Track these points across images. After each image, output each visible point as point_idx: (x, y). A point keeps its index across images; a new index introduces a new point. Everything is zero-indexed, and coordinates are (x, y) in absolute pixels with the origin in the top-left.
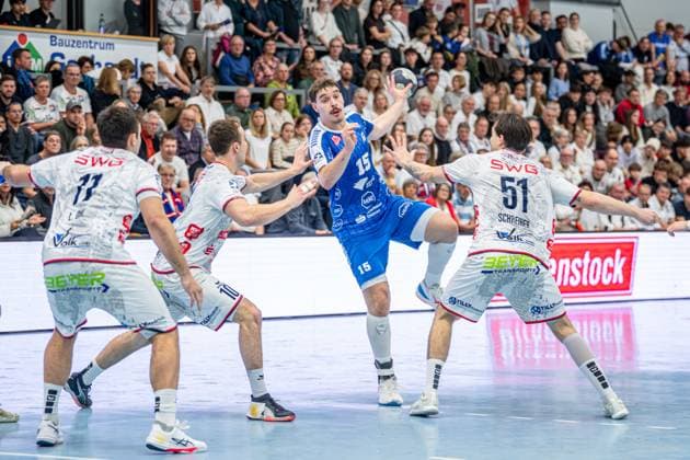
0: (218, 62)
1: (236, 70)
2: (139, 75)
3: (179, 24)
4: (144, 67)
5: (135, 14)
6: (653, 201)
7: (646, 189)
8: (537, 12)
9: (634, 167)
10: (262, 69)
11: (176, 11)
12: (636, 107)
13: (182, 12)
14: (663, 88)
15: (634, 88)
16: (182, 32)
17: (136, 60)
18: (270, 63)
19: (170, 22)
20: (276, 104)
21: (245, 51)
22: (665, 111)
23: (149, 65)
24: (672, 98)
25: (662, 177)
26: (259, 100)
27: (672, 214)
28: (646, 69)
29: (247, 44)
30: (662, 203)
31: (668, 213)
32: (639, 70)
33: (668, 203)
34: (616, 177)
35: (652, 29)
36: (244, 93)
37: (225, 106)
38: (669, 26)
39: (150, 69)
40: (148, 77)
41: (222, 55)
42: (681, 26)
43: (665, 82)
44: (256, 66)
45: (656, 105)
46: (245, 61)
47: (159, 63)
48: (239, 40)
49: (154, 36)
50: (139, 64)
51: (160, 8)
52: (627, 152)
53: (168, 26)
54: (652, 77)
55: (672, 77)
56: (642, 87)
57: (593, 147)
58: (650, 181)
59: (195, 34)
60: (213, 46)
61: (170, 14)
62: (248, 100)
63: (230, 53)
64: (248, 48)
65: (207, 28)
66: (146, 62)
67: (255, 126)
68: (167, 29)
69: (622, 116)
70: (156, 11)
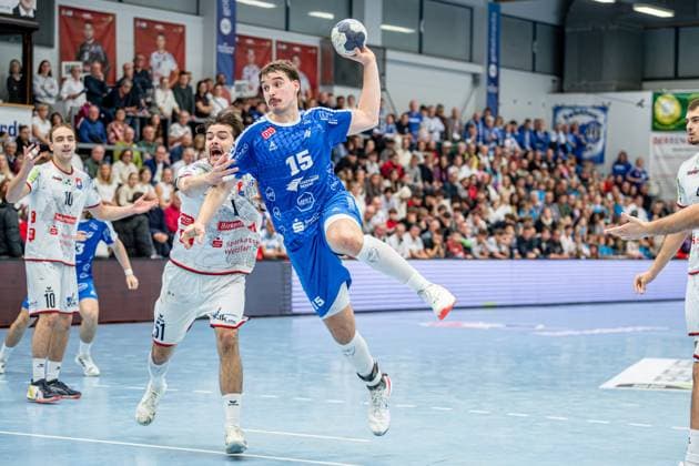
0: (79, 125)
1: (93, 132)
2: (18, 134)
3: (50, 96)
4: (21, 128)
5: (15, 88)
6: (407, 237)
7: (401, 227)
8: (325, 94)
9: (392, 211)
10: (113, 130)
11: (47, 86)
12: (396, 167)
13: (52, 87)
14: (415, 152)
15: (395, 154)
16: (52, 102)
17: (15, 123)
18: (120, 127)
19: (43, 94)
20: (125, 158)
21: (100, 118)
22: (417, 170)
23: (25, 127)
24: (422, 161)
25: (413, 218)
26: (110, 156)
27: (421, 247)
28: (403, 139)
29: (101, 112)
30: (414, 239)
31: (418, 246)
32: (398, 139)
33: (419, 239)
34: (381, 218)
35: (408, 109)
36: (100, 149)
37: (83, 159)
38: (423, 108)
39: (26, 130)
40: (24, 136)
41: (82, 119)
42: (431, 107)
43: (418, 149)
44: (108, 129)
45: (411, 166)
46: (99, 125)
47: (33, 126)
48: (95, 109)
49: (30, 104)
50: (18, 125)
51: (35, 82)
52: (388, 200)
53: (42, 97)
54: (407, 145)
55: (422, 146)
56: (400, 152)
57: (364, 195)
58: (405, 221)
59: (60, 103)
60: (76, 112)
61: (43, 87)
62: (102, 156)
63: (88, 119)
64: (103, 116)
65: (69, 98)
66: (23, 124)
67: (103, 176)
68: (39, 99)
69: (385, 173)
70: (32, 84)
